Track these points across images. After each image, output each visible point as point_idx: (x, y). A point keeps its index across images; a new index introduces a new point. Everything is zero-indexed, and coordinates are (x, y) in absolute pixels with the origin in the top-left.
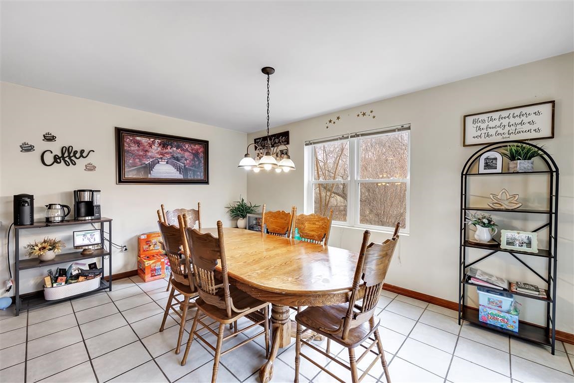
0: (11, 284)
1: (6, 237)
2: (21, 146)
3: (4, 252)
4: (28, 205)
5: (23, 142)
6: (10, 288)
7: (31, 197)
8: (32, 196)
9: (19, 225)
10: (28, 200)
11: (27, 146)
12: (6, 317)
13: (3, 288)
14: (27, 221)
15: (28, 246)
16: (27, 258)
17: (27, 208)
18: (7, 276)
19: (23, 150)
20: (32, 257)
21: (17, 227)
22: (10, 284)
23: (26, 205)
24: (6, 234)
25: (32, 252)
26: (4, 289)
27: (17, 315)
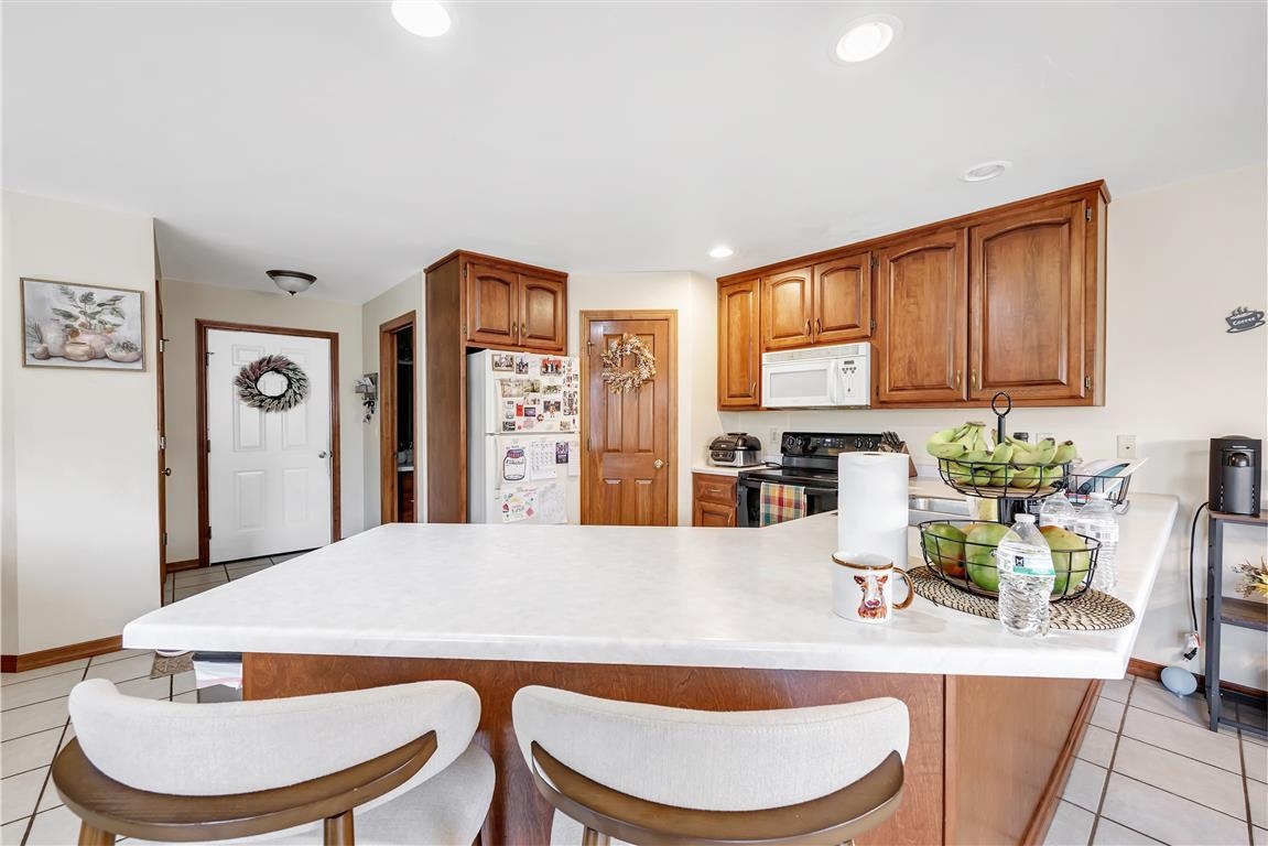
0: (1197, 646)
1: (1186, 532)
2: (1228, 319)
3: (1182, 568)
4: (1248, 465)
5: (1235, 308)
6: (1194, 652)
7: (1256, 445)
8: (1258, 443)
9: (1223, 512)
10: (1249, 453)
11: (1244, 315)
12: (1181, 717)
13: (1178, 646)
14: (1243, 503)
15: (1244, 568)
16: (1240, 596)
17: (1243, 473)
18: (1187, 623)
19: (1233, 327)
20: (1253, 597)
21: (1215, 516)
22: (1193, 644)
23: (1243, 463)
24: (1187, 527)
25: (1255, 587)
26: (1179, 650)
27: (1213, 728)
